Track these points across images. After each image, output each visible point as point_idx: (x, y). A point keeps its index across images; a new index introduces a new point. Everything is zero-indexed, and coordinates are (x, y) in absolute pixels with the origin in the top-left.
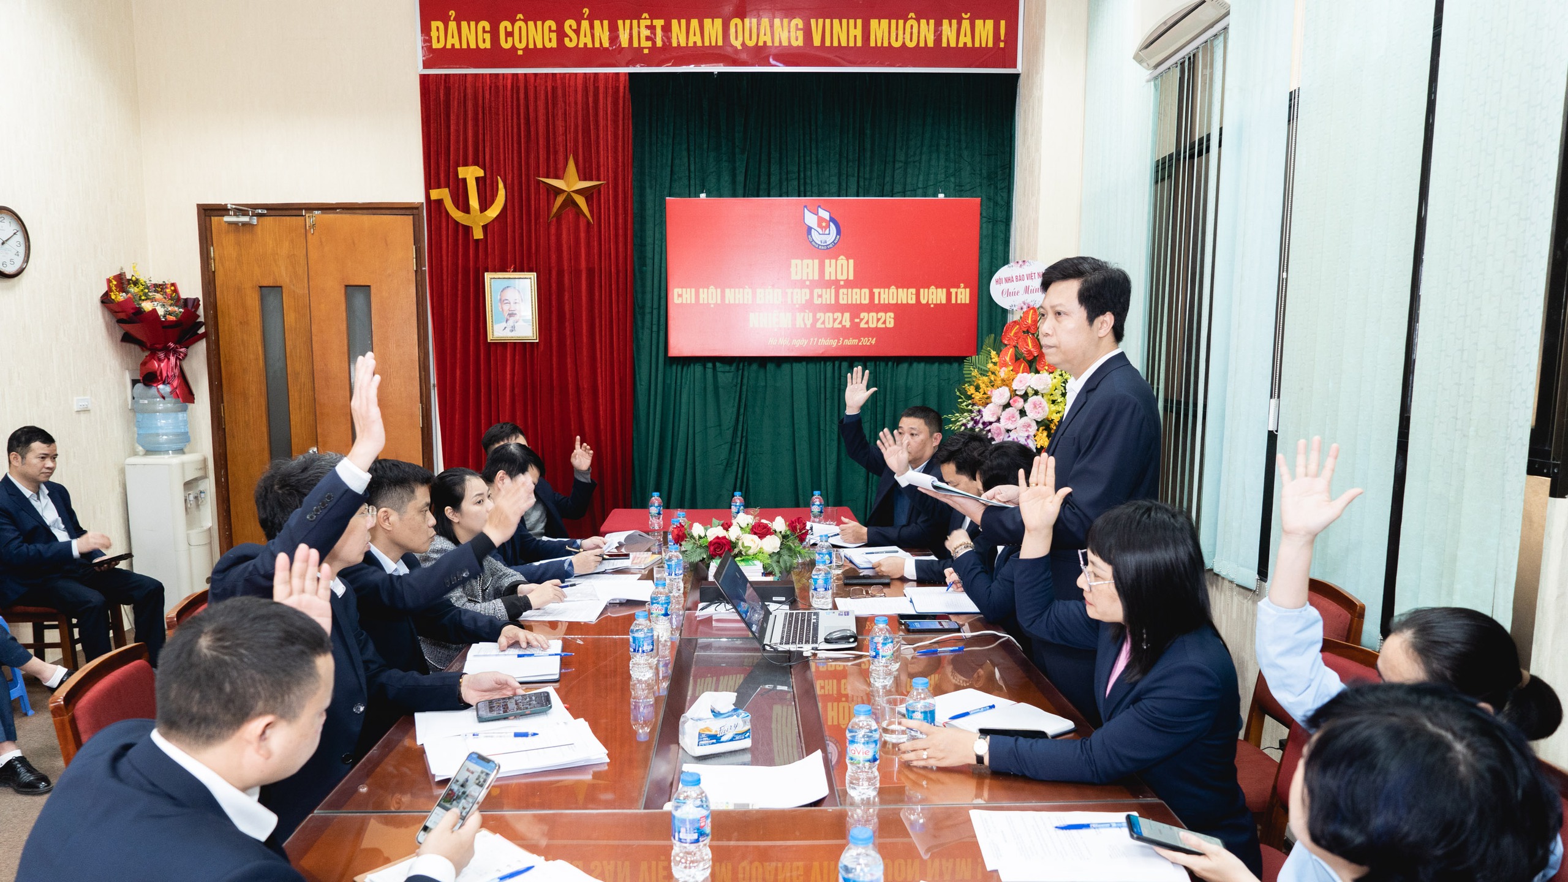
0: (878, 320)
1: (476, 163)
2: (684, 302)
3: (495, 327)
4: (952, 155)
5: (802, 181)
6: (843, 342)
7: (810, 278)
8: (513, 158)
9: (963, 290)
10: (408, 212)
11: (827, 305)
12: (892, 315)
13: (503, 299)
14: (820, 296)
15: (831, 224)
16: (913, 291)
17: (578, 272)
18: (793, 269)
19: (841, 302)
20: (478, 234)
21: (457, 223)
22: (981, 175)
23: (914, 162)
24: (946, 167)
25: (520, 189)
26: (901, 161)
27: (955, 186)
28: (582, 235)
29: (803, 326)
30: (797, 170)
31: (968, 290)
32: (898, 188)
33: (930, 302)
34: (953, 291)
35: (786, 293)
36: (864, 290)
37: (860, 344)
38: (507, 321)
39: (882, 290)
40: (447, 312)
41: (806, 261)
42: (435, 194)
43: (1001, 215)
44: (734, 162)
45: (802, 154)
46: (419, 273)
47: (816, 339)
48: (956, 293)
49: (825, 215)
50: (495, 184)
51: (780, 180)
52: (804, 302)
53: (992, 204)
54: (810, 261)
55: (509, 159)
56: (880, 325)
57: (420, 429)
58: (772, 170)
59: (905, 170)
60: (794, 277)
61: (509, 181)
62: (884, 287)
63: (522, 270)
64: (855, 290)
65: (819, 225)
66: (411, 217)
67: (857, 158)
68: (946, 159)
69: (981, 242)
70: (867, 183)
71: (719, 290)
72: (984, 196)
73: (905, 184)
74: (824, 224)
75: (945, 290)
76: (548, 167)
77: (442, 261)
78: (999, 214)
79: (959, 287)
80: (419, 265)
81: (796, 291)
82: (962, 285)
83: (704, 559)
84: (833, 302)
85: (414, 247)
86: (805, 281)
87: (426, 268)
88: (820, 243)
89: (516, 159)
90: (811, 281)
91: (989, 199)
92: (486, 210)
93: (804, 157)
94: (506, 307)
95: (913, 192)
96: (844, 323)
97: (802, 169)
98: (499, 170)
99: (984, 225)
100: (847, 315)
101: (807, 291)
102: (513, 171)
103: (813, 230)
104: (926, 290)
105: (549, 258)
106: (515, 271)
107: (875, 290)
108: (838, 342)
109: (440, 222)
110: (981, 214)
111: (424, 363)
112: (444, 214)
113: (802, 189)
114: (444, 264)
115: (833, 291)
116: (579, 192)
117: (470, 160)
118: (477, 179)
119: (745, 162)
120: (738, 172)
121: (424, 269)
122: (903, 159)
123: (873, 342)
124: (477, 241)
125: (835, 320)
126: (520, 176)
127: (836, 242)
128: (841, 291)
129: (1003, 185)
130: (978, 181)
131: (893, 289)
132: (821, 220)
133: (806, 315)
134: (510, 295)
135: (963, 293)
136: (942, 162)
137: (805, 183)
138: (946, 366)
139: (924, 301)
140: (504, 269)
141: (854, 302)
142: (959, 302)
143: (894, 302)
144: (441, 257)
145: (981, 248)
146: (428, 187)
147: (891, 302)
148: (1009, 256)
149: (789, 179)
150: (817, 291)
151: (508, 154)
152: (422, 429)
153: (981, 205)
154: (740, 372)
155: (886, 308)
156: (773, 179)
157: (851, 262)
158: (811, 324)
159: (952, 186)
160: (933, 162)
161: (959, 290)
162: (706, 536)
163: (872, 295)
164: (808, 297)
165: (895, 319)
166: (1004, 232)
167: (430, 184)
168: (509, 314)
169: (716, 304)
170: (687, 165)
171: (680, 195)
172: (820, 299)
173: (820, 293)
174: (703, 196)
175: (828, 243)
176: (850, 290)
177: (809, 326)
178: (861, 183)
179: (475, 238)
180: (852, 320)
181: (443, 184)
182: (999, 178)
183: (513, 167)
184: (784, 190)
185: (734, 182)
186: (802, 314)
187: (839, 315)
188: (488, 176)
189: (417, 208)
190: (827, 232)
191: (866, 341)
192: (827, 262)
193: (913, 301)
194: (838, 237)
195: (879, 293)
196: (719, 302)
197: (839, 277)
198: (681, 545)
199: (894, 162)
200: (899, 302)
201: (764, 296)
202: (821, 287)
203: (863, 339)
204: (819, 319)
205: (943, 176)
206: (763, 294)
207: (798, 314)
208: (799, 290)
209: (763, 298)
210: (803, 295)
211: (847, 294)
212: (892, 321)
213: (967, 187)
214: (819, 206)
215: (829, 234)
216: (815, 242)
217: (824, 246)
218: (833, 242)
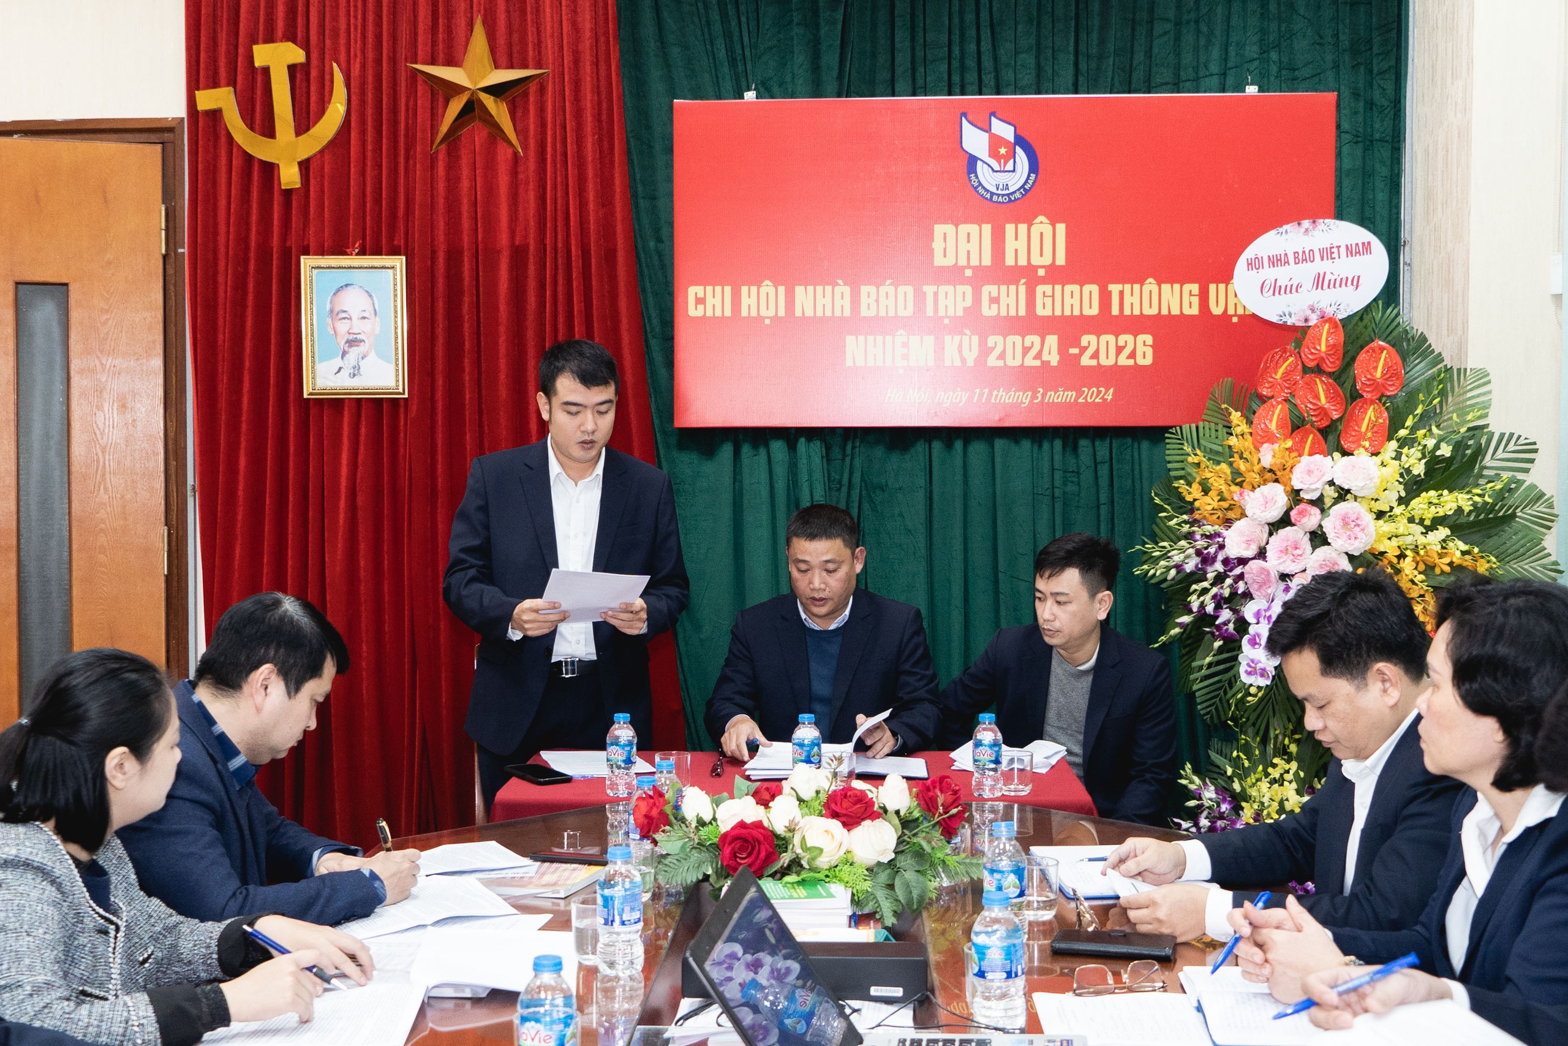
0: (1119, 350)
1: (291, 37)
2: (709, 314)
3: (319, 367)
4: (1273, 7)
5: (955, 64)
6: (1044, 395)
7: (975, 262)
8: (364, 26)
10: (153, 137)
11: (1008, 318)
12: (1149, 339)
13: (337, 309)
14: (995, 300)
15: (1018, 149)
16: (1195, 288)
17: (492, 253)
18: (937, 245)
19: (1040, 311)
20: (290, 176)
21: (249, 158)
22: (1336, 45)
23: (1196, 22)
24: (1263, 32)
25: (378, 89)
26: (1168, 20)
27: (1280, 70)
28: (503, 181)
29: (958, 363)
30: (946, 40)
32: (1164, 74)
33: (1231, 311)
35: (924, 294)
36: (1087, 288)
37: (1080, 400)
38: (344, 354)
39: (1128, 287)
40: (223, 337)
41: (964, 228)
42: (207, 100)
43: (1381, 127)
44: (817, 27)
45: (956, 8)
46: (172, 260)
47: (986, 391)
49: (1006, 132)
50: (327, 77)
51: (913, 62)
52: (960, 313)
53: (1361, 104)
54: (973, 228)
55: (356, 29)
56: (1124, 361)
58: (897, 39)
59: (1178, 38)
60: (939, 261)
61: (356, 71)
62: (1132, 282)
63: (377, 251)
64: (1069, 288)
65: (994, 153)
66: (159, 147)
67: (1073, 14)
68: (1262, 14)
69: (1339, 184)
70: (1093, 65)
71: (782, 289)
72: (1346, 91)
73: (1178, 66)
74: (1003, 151)
76: (434, 44)
77: (216, 233)
78: (1377, 125)
80: (171, 245)
81: (943, 289)
84: (1022, 312)
85: (163, 208)
86: (964, 268)
87: (184, 250)
88: (994, 190)
89: (370, 27)
90: (975, 269)
91: (1356, 95)
92: (308, 129)
93: (961, 13)
94: (342, 327)
95: (1197, 83)
96: (1045, 357)
97: (956, 38)
98: (336, 50)
99: (1346, 150)
100: (1052, 340)
101: (968, 289)
102: (363, 52)
103: (979, 163)
104: (1222, 286)
105: (433, 227)
106: (363, 252)
107: (1111, 287)
108: (1034, 397)
109: (216, 157)
110: (1338, 127)
111: (176, 441)
112: (223, 140)
113: (956, 78)
114: (222, 239)
115: (1022, 289)
116: (495, 90)
117: (280, 32)
118: (292, 69)
119: (839, 27)
120: (824, 47)
121: (180, 251)
122: (1171, 14)
123: (1109, 397)
124: (288, 193)
125: (1026, 350)
126: (378, 61)
127: (1027, 187)
128: (1040, 289)
129: (1385, 65)
130: (1329, 58)
131: (1151, 285)
132: (996, 142)
133: (966, 339)
134: (354, 302)
136: (1253, 21)
137: (963, 68)
139: (1216, 310)
140: (340, 250)
141: (1067, 313)
143: (1154, 311)
144: (216, 225)
145: (1338, 196)
146: (194, 83)
147: (1147, 311)
148: (1398, 213)
149: (929, 57)
150: (988, 290)
151: (356, 17)
153: (1338, 106)
154: (848, 459)
155: (1136, 324)
156: (898, 59)
157: (1061, 228)
158: (976, 360)
159: (1274, 69)
160: (1235, 21)
163: (1105, 299)
164: (969, 302)
165: (1154, 346)
166: (1388, 162)
167: (198, 81)
168: (347, 342)
169: (775, 319)
171: (703, 96)
172: (995, 306)
173: (995, 294)
174: (750, 95)
175: (1012, 190)
176: (1058, 287)
177: (970, 363)
178: (1083, 66)
179: (283, 187)
180: (1062, 350)
181: (223, 81)
182: (1375, 50)
183: (364, 43)
184: (920, 82)
185: (816, 68)
186: (957, 338)
187: (1036, 339)
188: (314, 62)
189: (171, 130)
190: (1010, 166)
191: (1092, 395)
192: (1010, 228)
193: (1195, 311)
194: (1033, 176)
195: (1121, 293)
196: (782, 313)
197: (1036, 260)
199: (1151, 22)
200: (1164, 312)
201: (877, 301)
202: (998, 282)
203: (1086, 389)
204: (993, 349)
205: (1255, 48)
206: (873, 296)
207: (948, 338)
208: (950, 289)
209: (873, 305)
210: (959, 298)
211: (1053, 296)
212: (1149, 352)
213: (1308, 71)
214: (993, 114)
215: (1014, 171)
216: (983, 187)
217: (1003, 195)
218: (1023, 187)
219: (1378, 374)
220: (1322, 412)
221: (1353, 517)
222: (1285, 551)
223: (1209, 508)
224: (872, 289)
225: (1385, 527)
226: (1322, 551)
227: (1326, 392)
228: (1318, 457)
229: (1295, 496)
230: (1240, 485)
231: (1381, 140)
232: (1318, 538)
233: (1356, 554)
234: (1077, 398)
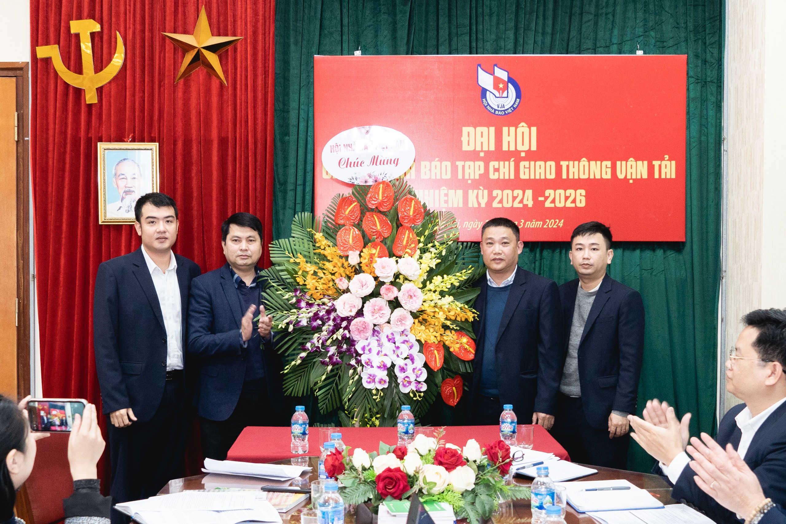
0: (567, 198)
1: (92, 16)
3: (108, 207)
4: (651, 6)
5: (474, 36)
6: (524, 224)
7: (485, 148)
8: (134, 10)
9: (668, 163)
10: (11, 73)
11: (504, 180)
12: (583, 192)
13: (119, 173)
14: (497, 170)
15: (510, 85)
16: (609, 163)
17: (208, 142)
18: (464, 139)
19: (522, 176)
20: (91, 98)
21: (67, 85)
22: (686, 28)
23: (606, 14)
24: (645, 20)
25: (143, 46)
26: (591, 14)
27: (656, 42)
28: (215, 99)
29: (476, 205)
30: (468, 23)
31: (673, 163)
32: (588, 43)
33: (629, 177)
34: (656, 163)
35: (457, 166)
36: (549, 163)
37: (545, 227)
38: (123, 199)
39: (571, 163)
40: (52, 190)
41: (479, 129)
42: (43, 52)
43: (711, 74)
44: (395, 14)
45: (474, 5)
46: (21, 144)
48: (660, 166)
49: (503, 75)
50: (113, 40)
51: (450, 35)
52: (477, 177)
53: (700, 64)
54: (484, 129)
55: (130, 12)
56: (569, 204)
57: (15, 328)
58: (440, 23)
59: (596, 23)
60: (465, 148)
61: (130, 37)
62: (574, 160)
63: (142, 140)
64: (538, 163)
65: (496, 87)
66: (14, 79)
68: (645, 10)
69: (688, 106)
72: (692, 54)
73: (596, 39)
74: (501, 86)
75: (646, 163)
76: (175, 21)
77: (47, 129)
78: (709, 73)
79: (663, 159)
80: (21, 135)
81: (468, 163)
82: (667, 157)
83: (370, 500)
84: (512, 177)
85: (16, 114)
86: (479, 152)
87: (29, 138)
88: (496, 108)
89: (138, 11)
90: (485, 152)
91: (697, 56)
92: (101, 70)
93: (476, 8)
94: (122, 183)
95: (606, 49)
96: (525, 202)
97: (474, 21)
98: (118, 24)
99: (691, 87)
100: (529, 193)
101: (482, 164)
102: (134, 25)
103: (488, 93)
104: (624, 163)
105: (175, 126)
106: (133, 141)
107: (562, 163)
109: (48, 84)
110: (688, 74)
111: (23, 250)
112: (52, 75)
113: (474, 44)
114: (51, 132)
115: (512, 164)
116: (212, 48)
117: (85, 14)
118: (93, 35)
119: (408, 14)
120: (399, 26)
121: (26, 139)
123: (561, 225)
124: (90, 106)
125: (514, 198)
126: (143, 31)
127: (515, 106)
128: (522, 164)
129: (713, 40)
130: (683, 35)
131: (584, 162)
132: (497, 81)
133: (480, 192)
134: (127, 169)
135: (668, 166)
136: (640, 14)
137: (477, 38)
138: (648, 254)
139: (621, 176)
140: (120, 139)
141: (538, 177)
142: (663, 176)
143: (586, 177)
144: (47, 124)
145: (688, 113)
146: (35, 42)
147: (582, 177)
148: (720, 122)
149: (459, 33)
150: (493, 164)
151: (130, 6)
152: (18, 328)
153: (687, 63)
155: (576, 184)
156: (441, 32)
157: (534, 129)
158: (487, 204)
159: (652, 42)
160: (630, 14)
161: (664, 163)
162: (372, 466)
163: (559, 169)
164: (482, 171)
165: (586, 196)
166: (715, 94)
167: (37, 41)
168: (125, 192)
170: (339, 18)
171: (331, 53)
172: (497, 173)
173: (497, 167)
174: (358, 53)
175: (506, 108)
176: (532, 163)
177: (483, 205)
179: (87, 103)
180: (535, 198)
181: (52, 41)
182: (707, 31)
183: (135, 21)
184: (454, 46)
185: (394, 38)
186: (476, 191)
187: (520, 192)
188: (106, 31)
189: (21, 69)
190: (505, 94)
191: (551, 224)
192: (505, 129)
193: (609, 176)
194: (518, 100)
195: (568, 166)
197: (520, 148)
198: (336, 479)
199: (581, 14)
200: (592, 177)
201: (430, 170)
202: (498, 159)
203: (548, 220)
204: (496, 197)
205: (641, 30)
206: (428, 168)
207: (470, 192)
208: (471, 163)
209: (428, 172)
210: (477, 168)
211: (529, 168)
212: (584, 199)
213: (671, 43)
214: (496, 65)
215: (507, 97)
216: (490, 106)
217: (501, 111)
218: (512, 106)
224: (427, 163)
231: (711, 82)
234: (543, 225)
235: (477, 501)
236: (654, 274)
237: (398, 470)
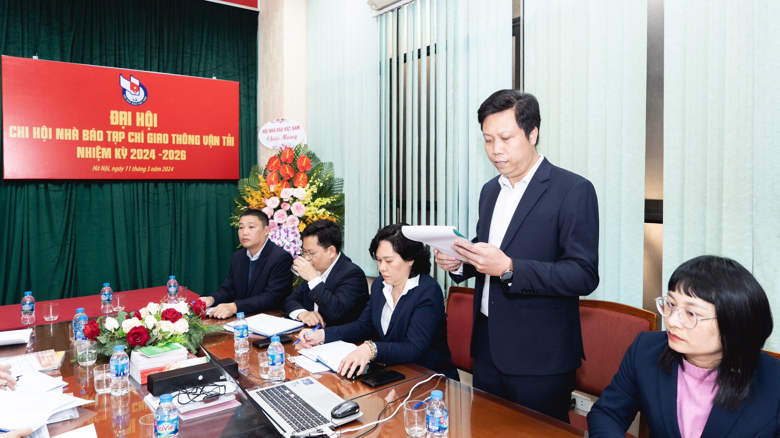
0: (175, 155)
4: (220, 54)
5: (118, 57)
6: (150, 169)
7: (125, 124)
9: (230, 138)
11: (138, 143)
12: (185, 152)
14: (133, 137)
15: (140, 88)
16: (199, 136)
18: (112, 117)
22: (239, 68)
23: (197, 55)
24: (217, 61)
26: (188, 53)
27: (223, 73)
29: (120, 157)
30: (114, 48)
31: (233, 138)
32: (187, 70)
33: (210, 144)
34: (224, 138)
35: (107, 134)
36: (164, 135)
37: (163, 171)
39: (178, 135)
41: (122, 113)
43: (252, 93)
45: (117, 38)
47: (130, 167)
48: (226, 139)
49: (136, 82)
51: (100, 54)
52: (120, 141)
53: (246, 86)
54: (125, 113)
56: (177, 158)
58: (94, 46)
59: (191, 59)
60: (112, 123)
62: (179, 134)
64: (158, 134)
65: (132, 88)
67: (158, 47)
68: (217, 56)
69: (240, 108)
70: (165, 64)
71: (50, 129)
72: (242, 82)
73: (191, 67)
74: (135, 88)
75: (219, 137)
79: (227, 136)
81: (114, 132)
82: (229, 135)
84: (143, 142)
86: (122, 126)
88: (132, 101)
90: (126, 126)
91: (244, 83)
93: (119, 40)
95: (196, 74)
96: (151, 156)
97: (117, 49)
99: (242, 99)
100: (153, 151)
101: (123, 133)
103: (127, 91)
104: (207, 137)
107: (172, 135)
108: (147, 169)
110: (240, 91)
113: (118, 62)
115: (143, 134)
119: (72, 38)
120: (65, 44)
122: (189, 51)
123: (172, 170)
125: (144, 154)
127: (144, 101)
128: (149, 134)
129: (251, 76)
130: (237, 71)
131: (185, 135)
132: (132, 85)
133: (123, 150)
135: (230, 140)
136: (214, 57)
137: (120, 59)
138: (220, 186)
139: (205, 144)
141: (158, 142)
142: (228, 145)
143: (186, 143)
147: (184, 143)
149: (107, 54)
150: (130, 134)
153: (239, 86)
155: (180, 147)
156: (94, 52)
157: (156, 115)
158: (127, 157)
159: (221, 73)
160: (210, 57)
161: (228, 138)
163: (170, 139)
164: (124, 137)
165: (186, 154)
166: (253, 104)
169: (48, 140)
170: (21, 33)
171: (15, 55)
172: (133, 139)
173: (133, 135)
174: (35, 57)
175: (138, 101)
176: (155, 134)
177: (124, 158)
178: (161, 64)
180: (156, 154)
182: (248, 70)
184: (103, 61)
185: (62, 51)
186: (119, 149)
187: (148, 150)
190: (138, 93)
191: (166, 169)
192: (138, 114)
193: (199, 144)
194: (146, 97)
195: (176, 137)
196: (50, 138)
197: (147, 125)
199: (183, 53)
200: (189, 144)
201: (89, 135)
202: (134, 131)
203: (164, 167)
204: (132, 153)
205: (215, 66)
206: (88, 133)
207: (116, 149)
208: (117, 132)
209: (88, 137)
210: (120, 136)
211: (153, 137)
212: (185, 156)
213: (230, 75)
214: (131, 75)
215: (139, 95)
216: (128, 99)
217: (135, 103)
218: (142, 100)
219: (304, 164)
220: (288, 175)
221: (299, 206)
222: (279, 217)
223: (254, 204)
224: (87, 131)
225: (308, 208)
226: (291, 216)
227: (289, 169)
228: (288, 189)
229: (281, 200)
230: (263, 197)
231: (252, 97)
232: (289, 213)
233: (301, 217)
234: (162, 170)
235: (192, 339)
236: (223, 196)
237: (141, 327)
